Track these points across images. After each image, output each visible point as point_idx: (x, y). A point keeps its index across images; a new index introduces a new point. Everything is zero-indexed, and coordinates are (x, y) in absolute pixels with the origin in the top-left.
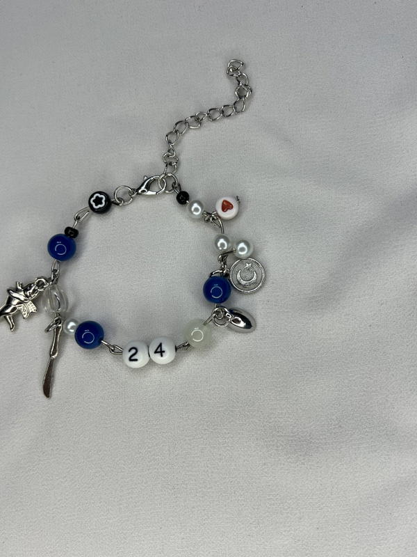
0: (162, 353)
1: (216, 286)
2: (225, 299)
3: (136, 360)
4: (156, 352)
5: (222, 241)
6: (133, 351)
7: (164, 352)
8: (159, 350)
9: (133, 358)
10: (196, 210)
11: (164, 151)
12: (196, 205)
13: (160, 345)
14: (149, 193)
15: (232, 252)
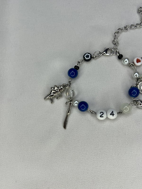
0: (113, 115)
1: (134, 91)
2: (137, 96)
3: (103, 117)
4: (111, 114)
5: (136, 74)
6: (102, 114)
7: (114, 114)
8: (112, 114)
9: (102, 116)
10: (126, 61)
11: (113, 39)
12: (126, 60)
13: (113, 112)
14: (107, 54)
15: (140, 78)
